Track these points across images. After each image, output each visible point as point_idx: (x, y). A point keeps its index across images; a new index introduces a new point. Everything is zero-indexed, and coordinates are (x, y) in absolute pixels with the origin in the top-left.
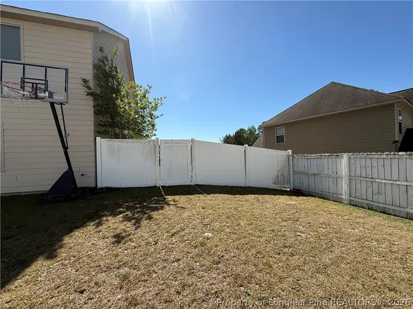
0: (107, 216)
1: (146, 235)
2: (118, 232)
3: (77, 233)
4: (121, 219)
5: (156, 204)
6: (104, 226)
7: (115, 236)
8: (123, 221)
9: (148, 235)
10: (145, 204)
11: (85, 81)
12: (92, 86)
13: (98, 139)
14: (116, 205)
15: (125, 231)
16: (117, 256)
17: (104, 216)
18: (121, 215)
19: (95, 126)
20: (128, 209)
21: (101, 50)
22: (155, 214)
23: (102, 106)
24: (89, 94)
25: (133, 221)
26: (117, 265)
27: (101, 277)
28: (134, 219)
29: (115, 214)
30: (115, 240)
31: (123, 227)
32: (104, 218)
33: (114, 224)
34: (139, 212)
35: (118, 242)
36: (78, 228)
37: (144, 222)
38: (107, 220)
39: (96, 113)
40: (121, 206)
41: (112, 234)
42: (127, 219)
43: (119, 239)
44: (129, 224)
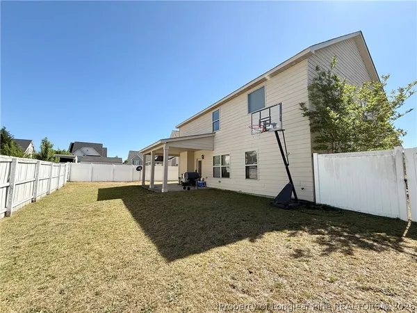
0: (304, 231)
1: (328, 267)
2: (302, 248)
3: (274, 234)
4: (315, 239)
5: (374, 241)
6: (295, 239)
7: (297, 251)
8: (314, 242)
9: (329, 268)
10: (357, 236)
11: (302, 104)
12: (308, 107)
13: (315, 155)
14: (321, 224)
15: (309, 251)
16: (286, 266)
17: (301, 230)
18: (317, 236)
19: (312, 143)
20: (331, 233)
21: (317, 68)
22: (359, 252)
23: (319, 122)
24: (305, 115)
25: (325, 247)
26: (281, 273)
27: (266, 272)
28: (328, 244)
29: (312, 232)
30: (295, 253)
31: (310, 247)
32: (300, 232)
33: (305, 240)
34: (340, 240)
35: (296, 257)
36: (277, 230)
37: (337, 254)
38: (301, 235)
39: (312, 130)
40: (325, 227)
41: (296, 248)
42: (321, 242)
43: (299, 254)
44: (318, 247)
